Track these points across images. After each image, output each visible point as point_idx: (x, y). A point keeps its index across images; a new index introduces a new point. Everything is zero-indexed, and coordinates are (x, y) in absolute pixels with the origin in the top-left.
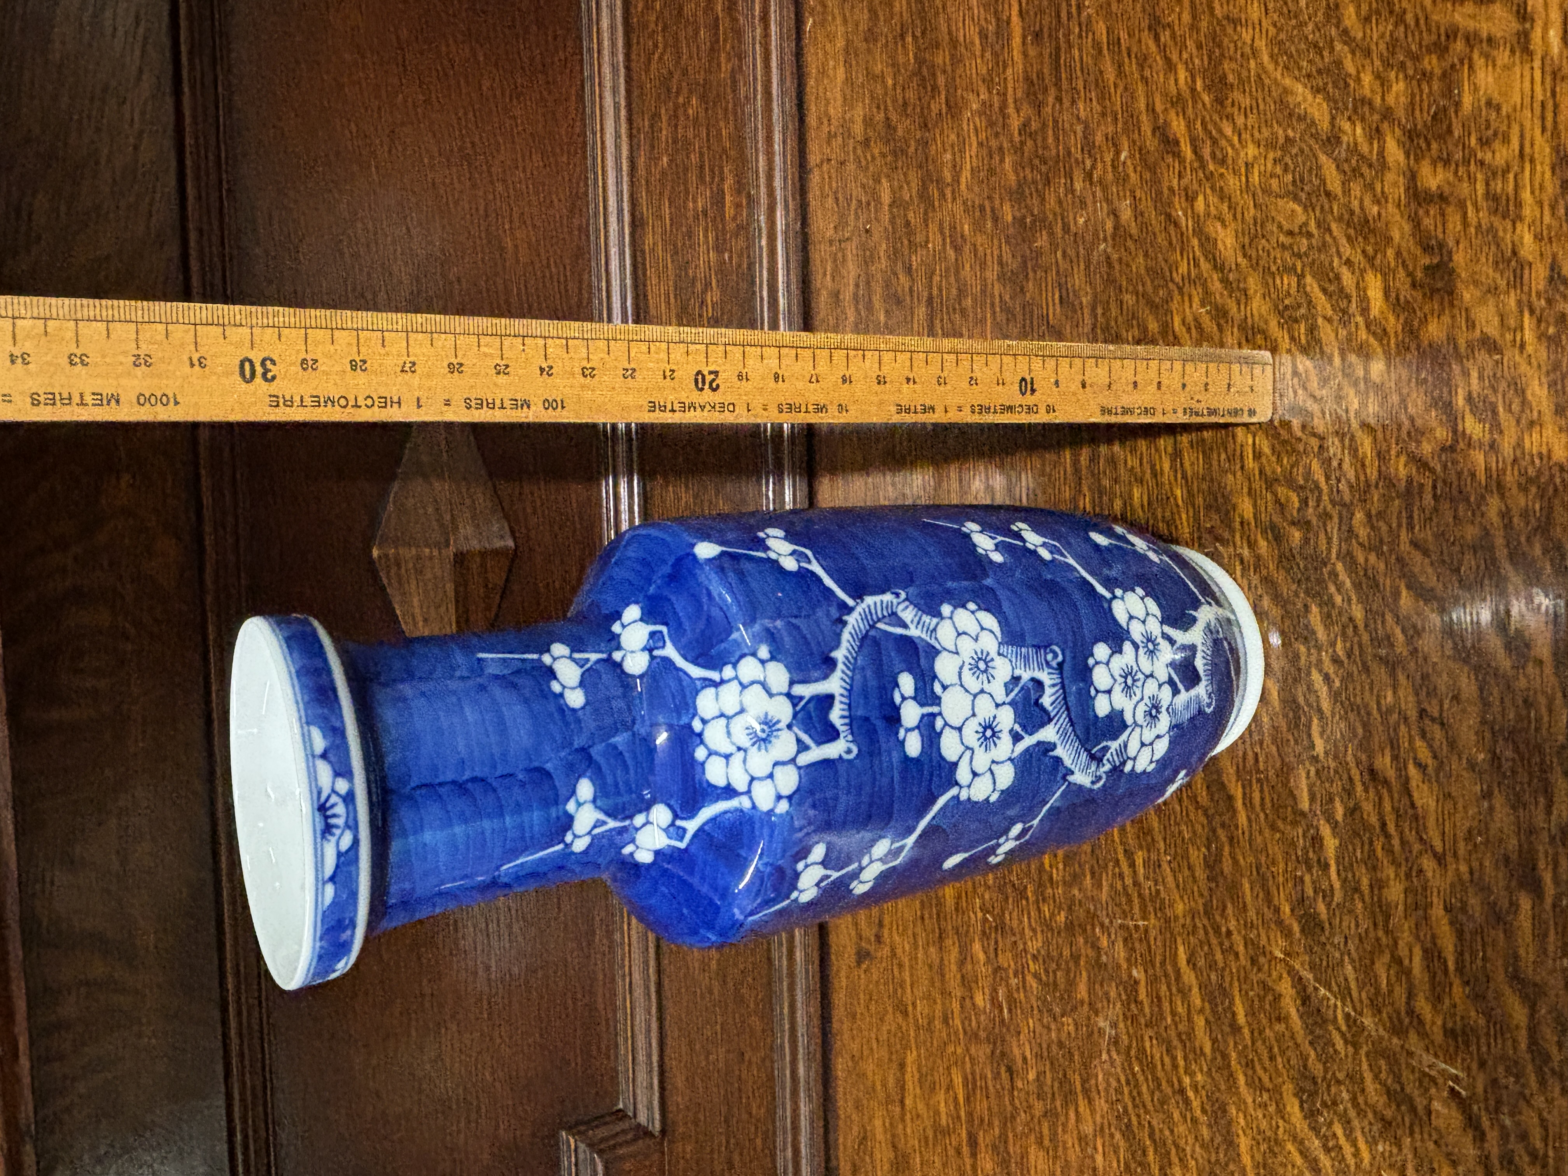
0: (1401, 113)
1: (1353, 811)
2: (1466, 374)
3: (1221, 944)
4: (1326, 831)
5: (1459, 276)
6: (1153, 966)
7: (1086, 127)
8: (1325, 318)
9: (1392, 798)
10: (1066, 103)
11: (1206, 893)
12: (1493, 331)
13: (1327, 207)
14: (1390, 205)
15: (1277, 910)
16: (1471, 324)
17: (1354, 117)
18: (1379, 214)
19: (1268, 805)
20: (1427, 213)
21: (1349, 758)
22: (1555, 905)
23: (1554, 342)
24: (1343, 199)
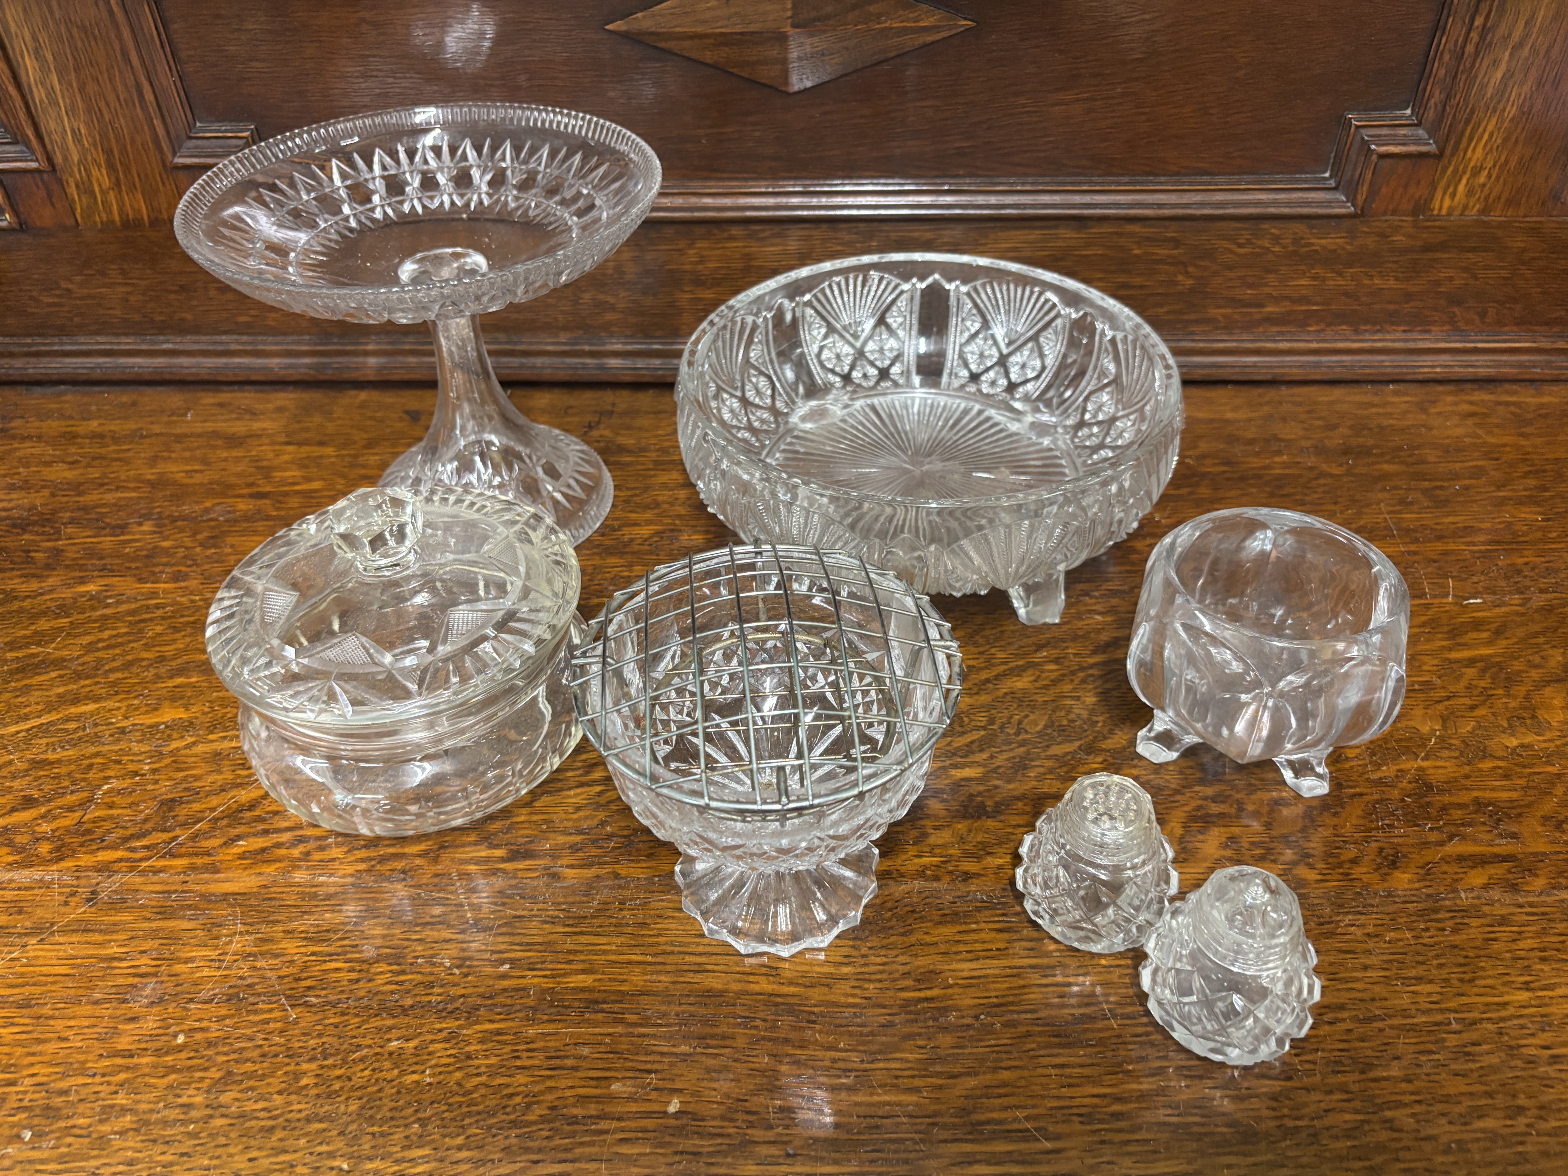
5: (976, 822)
13: (1039, 745)
14: (1033, 783)
18: (1029, 777)
22: (498, 869)
23: (921, 874)
24: (1043, 755)
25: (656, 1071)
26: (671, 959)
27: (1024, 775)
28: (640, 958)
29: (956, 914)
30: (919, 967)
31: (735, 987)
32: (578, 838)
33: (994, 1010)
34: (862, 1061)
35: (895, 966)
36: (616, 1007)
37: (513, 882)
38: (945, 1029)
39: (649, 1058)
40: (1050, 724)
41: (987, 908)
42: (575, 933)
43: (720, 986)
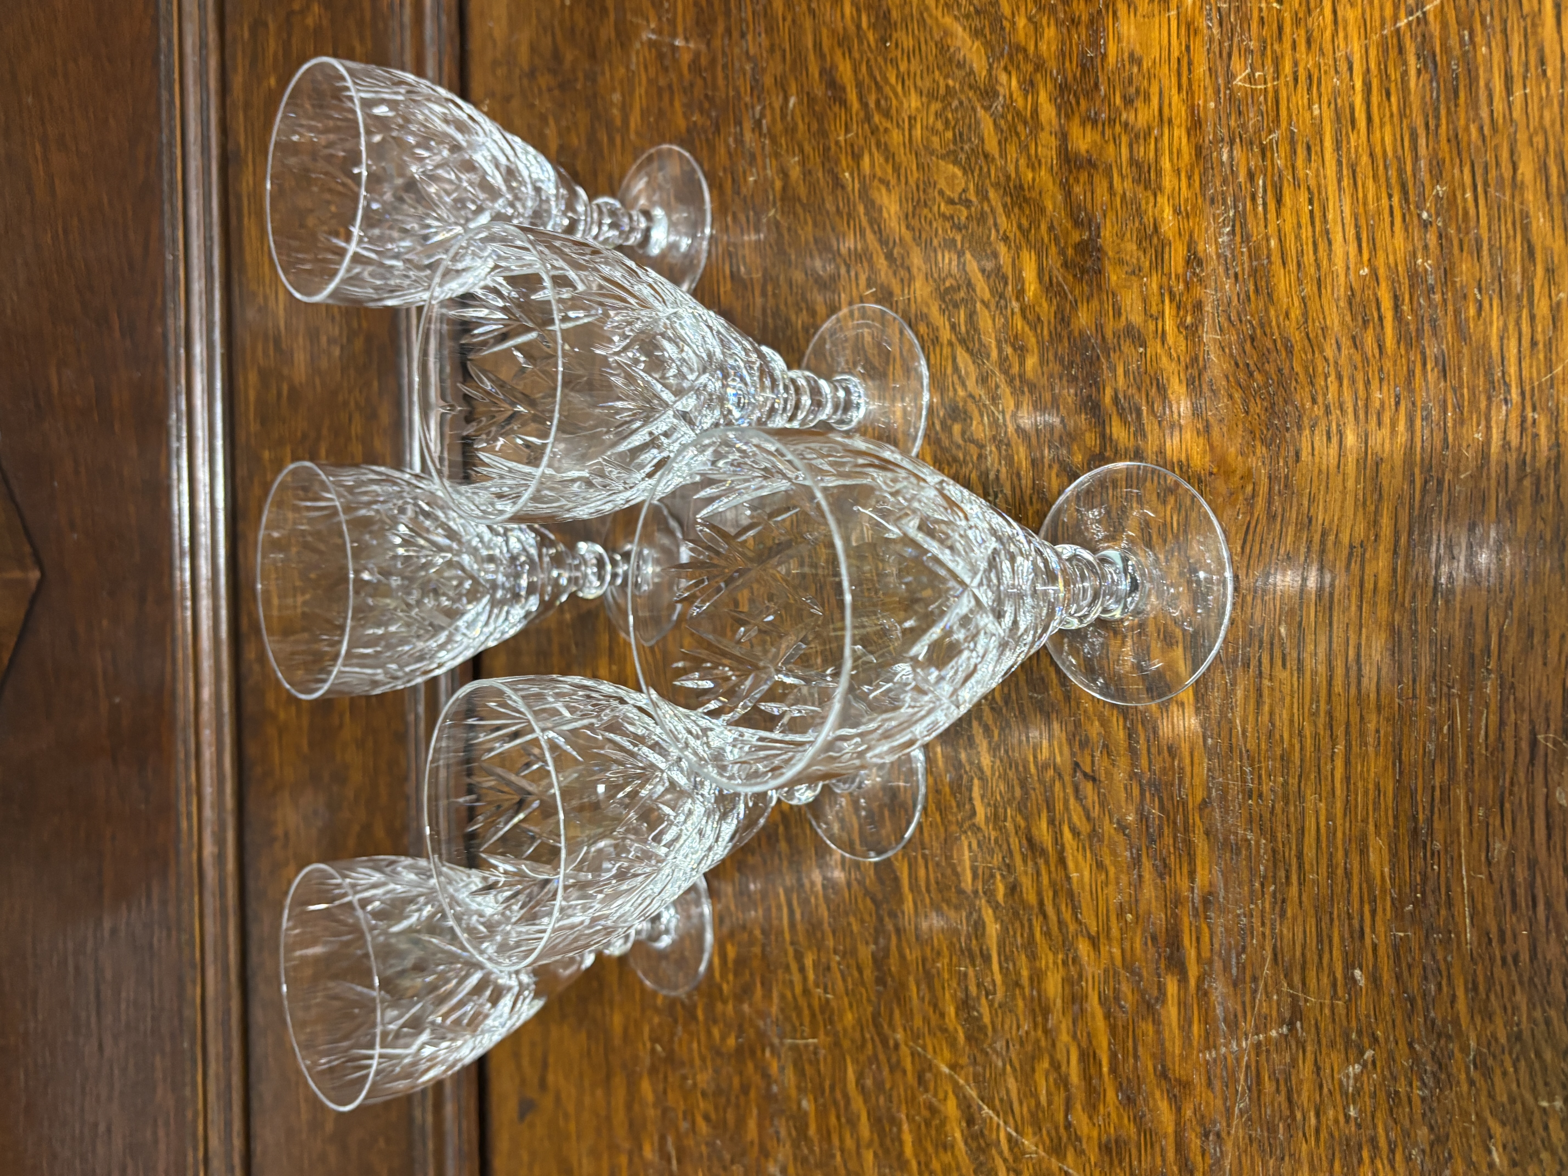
0: (1052, 65)
1: (1013, 889)
2: (1113, 369)
3: (889, 1061)
4: (988, 914)
5: (1106, 254)
6: (823, 1093)
7: (756, 65)
8: (983, 302)
9: (1050, 872)
10: (736, 34)
11: (873, 998)
12: (1137, 319)
13: (985, 170)
14: (1043, 173)
15: (942, 1015)
16: (1118, 313)
17: (1010, 68)
18: (1034, 180)
19: (933, 886)
20: (1077, 180)
21: (1009, 824)
22: (1198, 987)
23: (1191, 332)
24: (999, 162)
25: (1533, 733)
26: (1340, 714)
27: (1031, 188)
28: (1339, 763)
29: (1254, 272)
30: (1343, 323)
31: (1383, 611)
32: (1147, 864)
33: (1412, 198)
34: (1506, 401)
35: (1343, 361)
36: (1422, 798)
37: (1218, 965)
38: (1447, 273)
39: (1510, 744)
40: (952, 156)
41: (1243, 225)
42: (1301, 866)
43: (1383, 636)
